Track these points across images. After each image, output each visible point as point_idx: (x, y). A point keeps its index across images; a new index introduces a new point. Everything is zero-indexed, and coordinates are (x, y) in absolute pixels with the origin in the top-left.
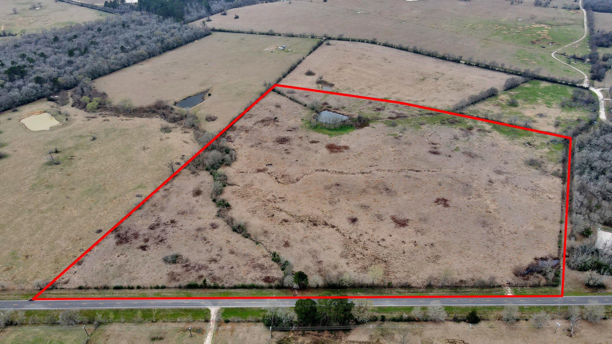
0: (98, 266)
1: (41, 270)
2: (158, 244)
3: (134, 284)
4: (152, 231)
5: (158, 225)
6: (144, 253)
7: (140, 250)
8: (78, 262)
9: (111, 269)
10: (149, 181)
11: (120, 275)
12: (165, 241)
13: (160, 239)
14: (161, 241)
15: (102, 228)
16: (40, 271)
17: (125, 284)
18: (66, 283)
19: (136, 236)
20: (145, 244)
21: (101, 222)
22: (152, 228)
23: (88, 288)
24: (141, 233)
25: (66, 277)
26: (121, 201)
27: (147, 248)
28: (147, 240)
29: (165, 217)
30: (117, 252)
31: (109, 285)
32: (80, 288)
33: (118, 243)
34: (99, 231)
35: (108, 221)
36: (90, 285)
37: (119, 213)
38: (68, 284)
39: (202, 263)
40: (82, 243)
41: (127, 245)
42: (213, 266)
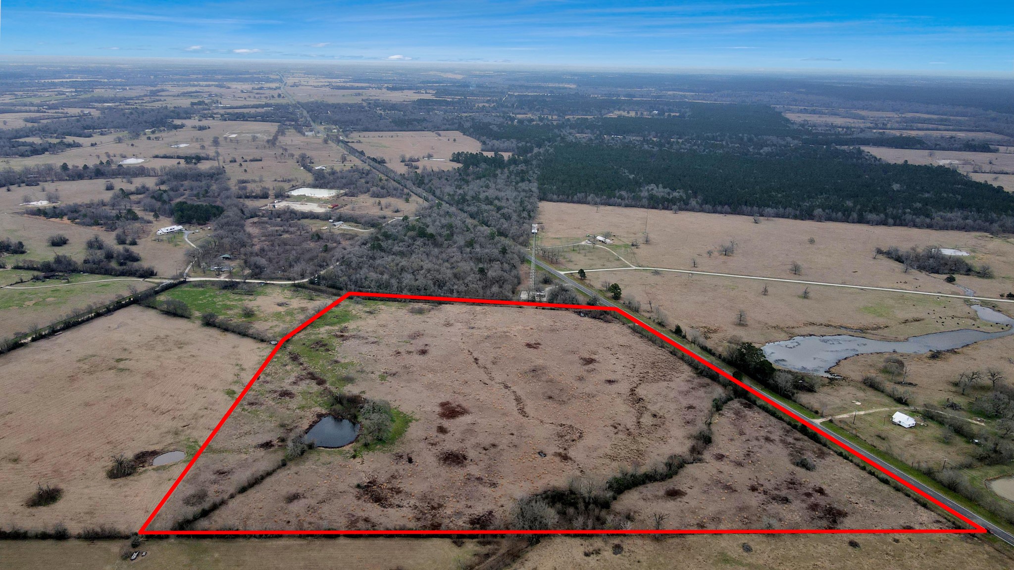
0: (890, 511)
1: (964, 555)
2: (801, 484)
3: (864, 474)
4: (790, 497)
5: (774, 499)
6: (824, 487)
7: (826, 492)
8: (908, 529)
9: (877, 499)
10: (700, 558)
11: (871, 488)
12: (789, 480)
13: (791, 486)
14: (794, 483)
15: (846, 545)
16: (966, 555)
17: (874, 480)
18: (938, 522)
19: (814, 507)
20: (814, 492)
21: (839, 554)
22: (785, 500)
23: (916, 500)
24: (804, 505)
25: (936, 527)
26: (779, 561)
27: (817, 488)
28: (809, 495)
29: (754, 500)
30: (854, 508)
31: (892, 491)
32: (925, 506)
33: (845, 515)
34: (853, 544)
35: (830, 548)
36: (913, 503)
37: (801, 546)
38: (937, 519)
39: (781, 445)
40: (890, 548)
41: (835, 506)
42: (775, 436)
